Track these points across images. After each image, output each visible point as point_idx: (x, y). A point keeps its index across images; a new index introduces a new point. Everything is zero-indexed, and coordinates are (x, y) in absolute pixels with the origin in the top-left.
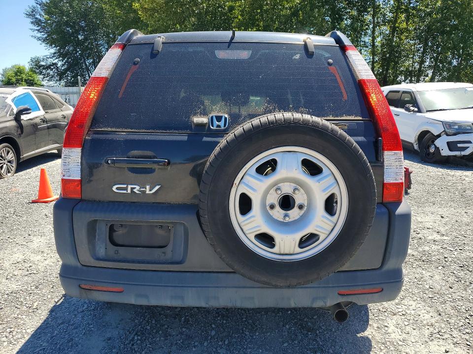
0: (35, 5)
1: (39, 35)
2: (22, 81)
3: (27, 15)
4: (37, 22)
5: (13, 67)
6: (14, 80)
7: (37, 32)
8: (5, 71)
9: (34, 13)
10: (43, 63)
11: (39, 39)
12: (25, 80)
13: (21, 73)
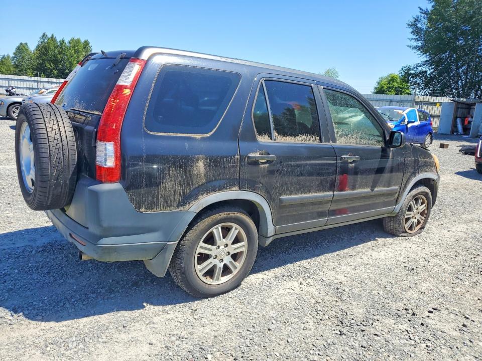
0: (419, 14)
1: (415, 44)
2: (392, 89)
3: (409, 25)
4: (417, 31)
5: (389, 76)
6: (386, 87)
7: (414, 41)
8: (381, 79)
9: (417, 22)
10: (412, 72)
11: (415, 47)
12: (396, 88)
13: (393, 82)
